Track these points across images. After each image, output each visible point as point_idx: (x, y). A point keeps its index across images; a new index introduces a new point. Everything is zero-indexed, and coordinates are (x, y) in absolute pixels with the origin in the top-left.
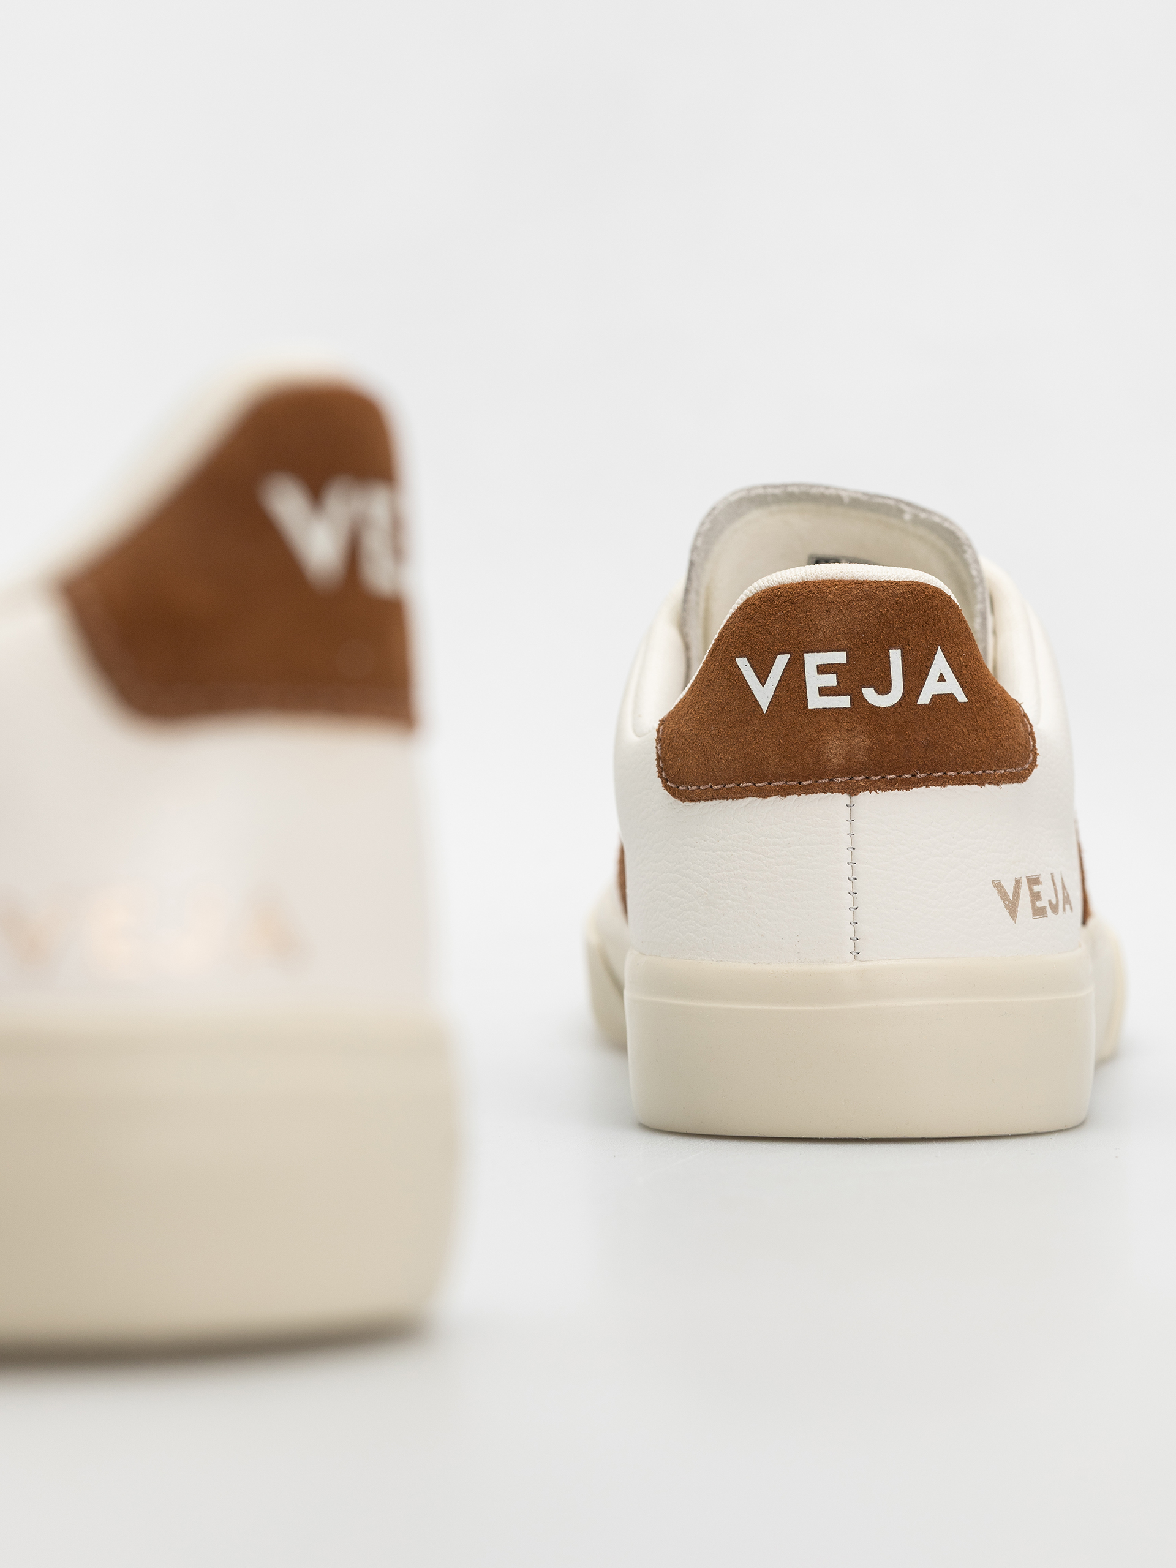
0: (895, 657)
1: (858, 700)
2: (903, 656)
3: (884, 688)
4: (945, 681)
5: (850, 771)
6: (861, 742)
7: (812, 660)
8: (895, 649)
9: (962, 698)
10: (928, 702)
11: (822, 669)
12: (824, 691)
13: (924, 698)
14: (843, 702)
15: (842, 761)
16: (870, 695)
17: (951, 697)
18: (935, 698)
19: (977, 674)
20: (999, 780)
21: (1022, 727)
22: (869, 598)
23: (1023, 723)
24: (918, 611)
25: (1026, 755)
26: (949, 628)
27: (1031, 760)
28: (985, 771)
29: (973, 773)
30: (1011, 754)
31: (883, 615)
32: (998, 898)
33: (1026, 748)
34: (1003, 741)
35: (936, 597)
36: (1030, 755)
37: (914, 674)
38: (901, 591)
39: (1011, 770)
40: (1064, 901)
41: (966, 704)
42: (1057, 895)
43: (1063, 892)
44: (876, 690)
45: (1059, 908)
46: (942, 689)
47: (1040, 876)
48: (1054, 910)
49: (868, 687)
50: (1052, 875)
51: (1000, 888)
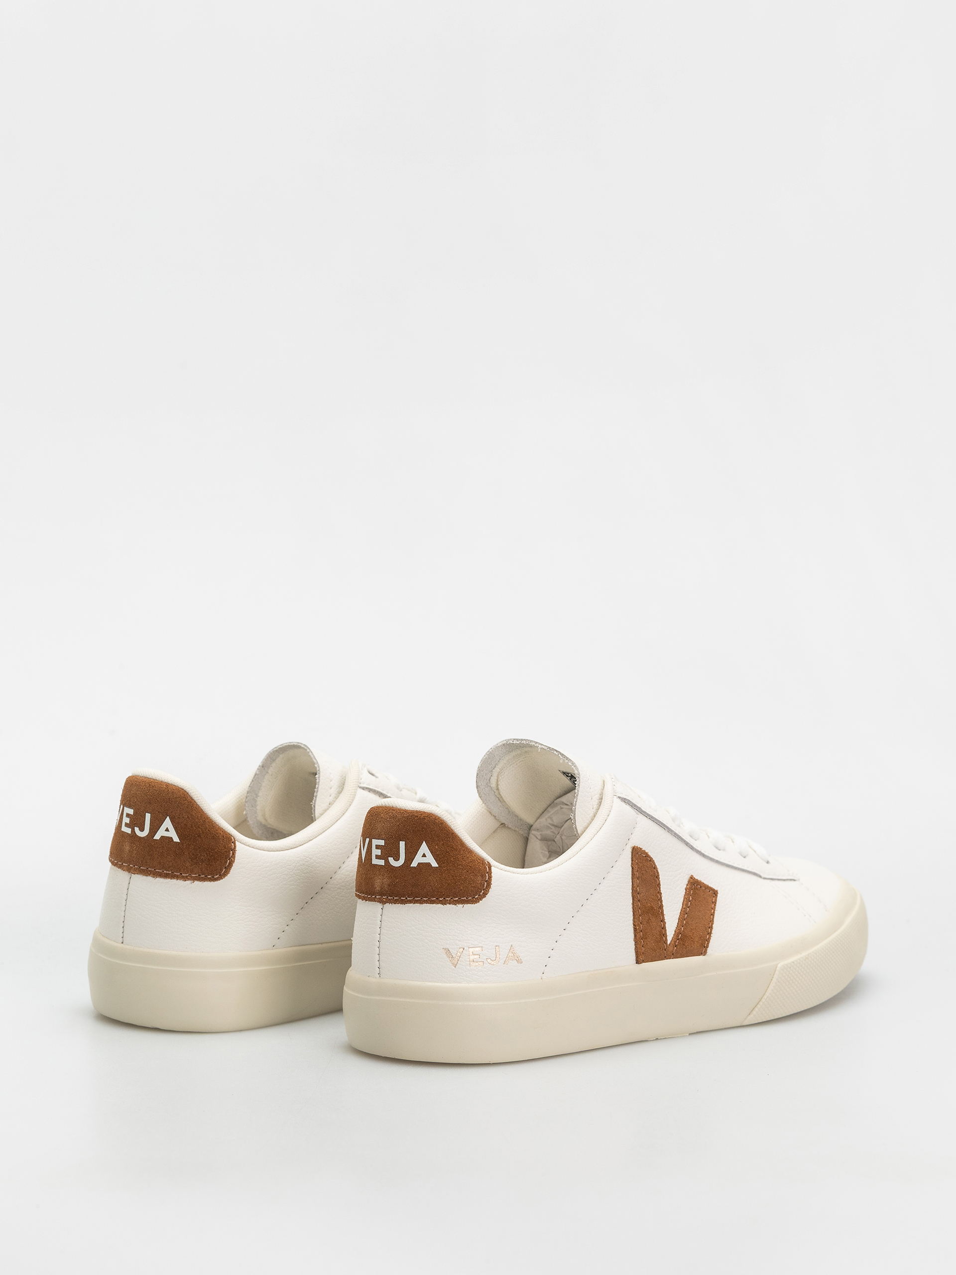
0: (402, 844)
1: (387, 862)
2: (405, 844)
3: (397, 859)
4: (426, 857)
5: (381, 894)
6: (386, 881)
7: (375, 842)
8: (402, 841)
9: (434, 864)
10: (416, 866)
11: (378, 847)
12: (377, 857)
13: (414, 864)
14: (382, 862)
15: (380, 889)
16: (391, 860)
17: (429, 865)
19: (447, 854)
20: (455, 903)
21: (479, 878)
22: (394, 817)
23: (483, 876)
24: (414, 824)
25: (477, 892)
26: (432, 833)
27: (481, 894)
28: (445, 898)
29: (437, 899)
30: (465, 891)
31: (399, 825)
32: (445, 956)
33: (479, 888)
34: (459, 885)
35: (426, 818)
36: (481, 892)
37: (411, 852)
38: (408, 815)
39: (463, 898)
40: (507, 959)
41: (436, 867)
42: (498, 956)
43: (510, 954)
44: (394, 859)
45: (499, 962)
46: (424, 860)
47: (482, 947)
48: (492, 963)
49: (391, 857)
50: (497, 946)
51: (448, 951)
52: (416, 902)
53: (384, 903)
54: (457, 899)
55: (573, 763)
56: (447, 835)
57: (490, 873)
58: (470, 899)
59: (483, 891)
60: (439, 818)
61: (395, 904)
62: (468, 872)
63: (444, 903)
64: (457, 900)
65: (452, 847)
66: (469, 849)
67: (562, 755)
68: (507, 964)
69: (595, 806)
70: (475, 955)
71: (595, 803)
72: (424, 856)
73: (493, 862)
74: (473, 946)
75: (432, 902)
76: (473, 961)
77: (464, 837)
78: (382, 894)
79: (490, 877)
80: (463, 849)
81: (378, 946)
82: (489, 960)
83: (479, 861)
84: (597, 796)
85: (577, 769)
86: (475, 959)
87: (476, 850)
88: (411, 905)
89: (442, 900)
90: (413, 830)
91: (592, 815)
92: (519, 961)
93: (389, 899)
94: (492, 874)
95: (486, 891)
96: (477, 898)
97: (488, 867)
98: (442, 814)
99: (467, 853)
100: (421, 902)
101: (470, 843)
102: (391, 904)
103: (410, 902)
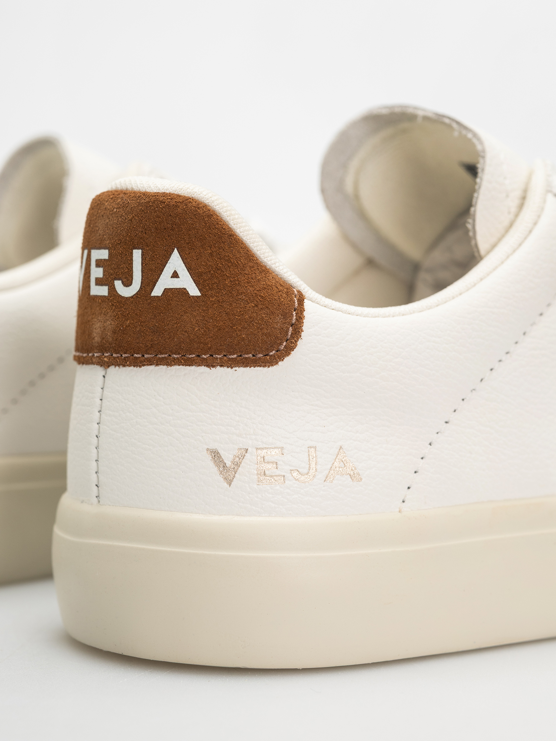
0: (137, 254)
1: (112, 289)
2: (142, 255)
3: (128, 283)
4: (179, 277)
6: (110, 324)
7: (95, 255)
8: (137, 249)
9: (194, 291)
10: (160, 295)
11: (99, 263)
12: (99, 282)
13: (157, 291)
14: (103, 291)
15: (99, 339)
16: (119, 287)
17: (183, 292)
18: (166, 291)
19: (219, 272)
20: (232, 364)
21: (279, 319)
22: (124, 206)
23: (286, 315)
24: (158, 217)
25: (274, 344)
26: (190, 232)
27: (282, 347)
28: (212, 356)
29: (199, 356)
30: (250, 341)
31: (131, 220)
32: (211, 464)
33: (277, 338)
34: (240, 330)
35: (179, 204)
36: (281, 344)
37: (151, 270)
38: (147, 200)
39: (247, 356)
40: (332, 472)
41: (197, 297)
42: (313, 465)
43: (336, 464)
44: (123, 283)
45: (314, 476)
46: (176, 284)
47: (282, 448)
48: (303, 478)
49: (119, 280)
50: (311, 447)
51: (216, 455)
52: (159, 362)
53: (106, 365)
54: (235, 356)
55: (475, 135)
56: (221, 237)
57: (300, 310)
58: (260, 358)
59: (284, 344)
60: (205, 206)
61: (124, 366)
62: (257, 306)
63: (211, 365)
64: (235, 359)
65: (229, 261)
66: (265, 267)
67: (458, 123)
68: (332, 482)
69: (514, 210)
70: (268, 463)
71: (513, 203)
72: (175, 275)
73: (308, 292)
74: (267, 446)
75: (189, 363)
76: (265, 474)
77: (255, 244)
78: (102, 349)
79: (300, 318)
80: (251, 264)
81: (96, 445)
82: (295, 474)
83: (281, 288)
84: (517, 194)
85: (481, 143)
86: (268, 470)
87: (277, 269)
88: (152, 367)
89: (206, 359)
90: (156, 229)
91: (506, 223)
92: (355, 477)
93: (115, 358)
94: (305, 313)
95: (292, 343)
96: (273, 356)
97: (298, 300)
98: (213, 199)
99: (257, 272)
100: (169, 362)
101: (266, 255)
102: (117, 367)
103: (150, 362)
